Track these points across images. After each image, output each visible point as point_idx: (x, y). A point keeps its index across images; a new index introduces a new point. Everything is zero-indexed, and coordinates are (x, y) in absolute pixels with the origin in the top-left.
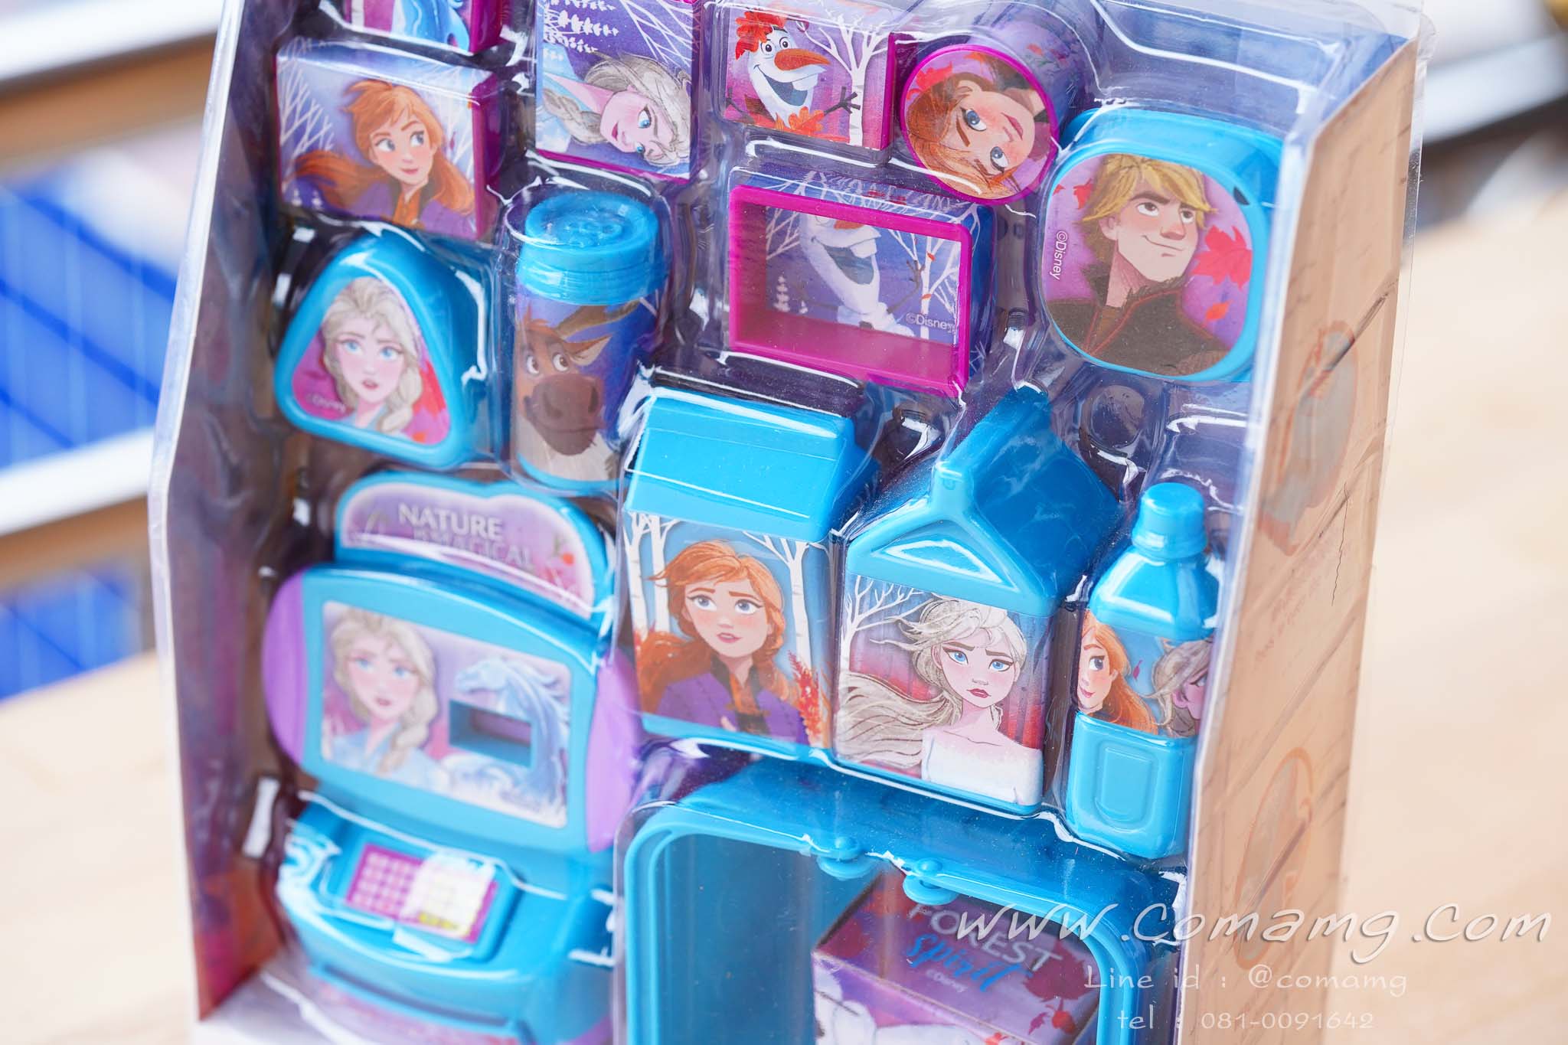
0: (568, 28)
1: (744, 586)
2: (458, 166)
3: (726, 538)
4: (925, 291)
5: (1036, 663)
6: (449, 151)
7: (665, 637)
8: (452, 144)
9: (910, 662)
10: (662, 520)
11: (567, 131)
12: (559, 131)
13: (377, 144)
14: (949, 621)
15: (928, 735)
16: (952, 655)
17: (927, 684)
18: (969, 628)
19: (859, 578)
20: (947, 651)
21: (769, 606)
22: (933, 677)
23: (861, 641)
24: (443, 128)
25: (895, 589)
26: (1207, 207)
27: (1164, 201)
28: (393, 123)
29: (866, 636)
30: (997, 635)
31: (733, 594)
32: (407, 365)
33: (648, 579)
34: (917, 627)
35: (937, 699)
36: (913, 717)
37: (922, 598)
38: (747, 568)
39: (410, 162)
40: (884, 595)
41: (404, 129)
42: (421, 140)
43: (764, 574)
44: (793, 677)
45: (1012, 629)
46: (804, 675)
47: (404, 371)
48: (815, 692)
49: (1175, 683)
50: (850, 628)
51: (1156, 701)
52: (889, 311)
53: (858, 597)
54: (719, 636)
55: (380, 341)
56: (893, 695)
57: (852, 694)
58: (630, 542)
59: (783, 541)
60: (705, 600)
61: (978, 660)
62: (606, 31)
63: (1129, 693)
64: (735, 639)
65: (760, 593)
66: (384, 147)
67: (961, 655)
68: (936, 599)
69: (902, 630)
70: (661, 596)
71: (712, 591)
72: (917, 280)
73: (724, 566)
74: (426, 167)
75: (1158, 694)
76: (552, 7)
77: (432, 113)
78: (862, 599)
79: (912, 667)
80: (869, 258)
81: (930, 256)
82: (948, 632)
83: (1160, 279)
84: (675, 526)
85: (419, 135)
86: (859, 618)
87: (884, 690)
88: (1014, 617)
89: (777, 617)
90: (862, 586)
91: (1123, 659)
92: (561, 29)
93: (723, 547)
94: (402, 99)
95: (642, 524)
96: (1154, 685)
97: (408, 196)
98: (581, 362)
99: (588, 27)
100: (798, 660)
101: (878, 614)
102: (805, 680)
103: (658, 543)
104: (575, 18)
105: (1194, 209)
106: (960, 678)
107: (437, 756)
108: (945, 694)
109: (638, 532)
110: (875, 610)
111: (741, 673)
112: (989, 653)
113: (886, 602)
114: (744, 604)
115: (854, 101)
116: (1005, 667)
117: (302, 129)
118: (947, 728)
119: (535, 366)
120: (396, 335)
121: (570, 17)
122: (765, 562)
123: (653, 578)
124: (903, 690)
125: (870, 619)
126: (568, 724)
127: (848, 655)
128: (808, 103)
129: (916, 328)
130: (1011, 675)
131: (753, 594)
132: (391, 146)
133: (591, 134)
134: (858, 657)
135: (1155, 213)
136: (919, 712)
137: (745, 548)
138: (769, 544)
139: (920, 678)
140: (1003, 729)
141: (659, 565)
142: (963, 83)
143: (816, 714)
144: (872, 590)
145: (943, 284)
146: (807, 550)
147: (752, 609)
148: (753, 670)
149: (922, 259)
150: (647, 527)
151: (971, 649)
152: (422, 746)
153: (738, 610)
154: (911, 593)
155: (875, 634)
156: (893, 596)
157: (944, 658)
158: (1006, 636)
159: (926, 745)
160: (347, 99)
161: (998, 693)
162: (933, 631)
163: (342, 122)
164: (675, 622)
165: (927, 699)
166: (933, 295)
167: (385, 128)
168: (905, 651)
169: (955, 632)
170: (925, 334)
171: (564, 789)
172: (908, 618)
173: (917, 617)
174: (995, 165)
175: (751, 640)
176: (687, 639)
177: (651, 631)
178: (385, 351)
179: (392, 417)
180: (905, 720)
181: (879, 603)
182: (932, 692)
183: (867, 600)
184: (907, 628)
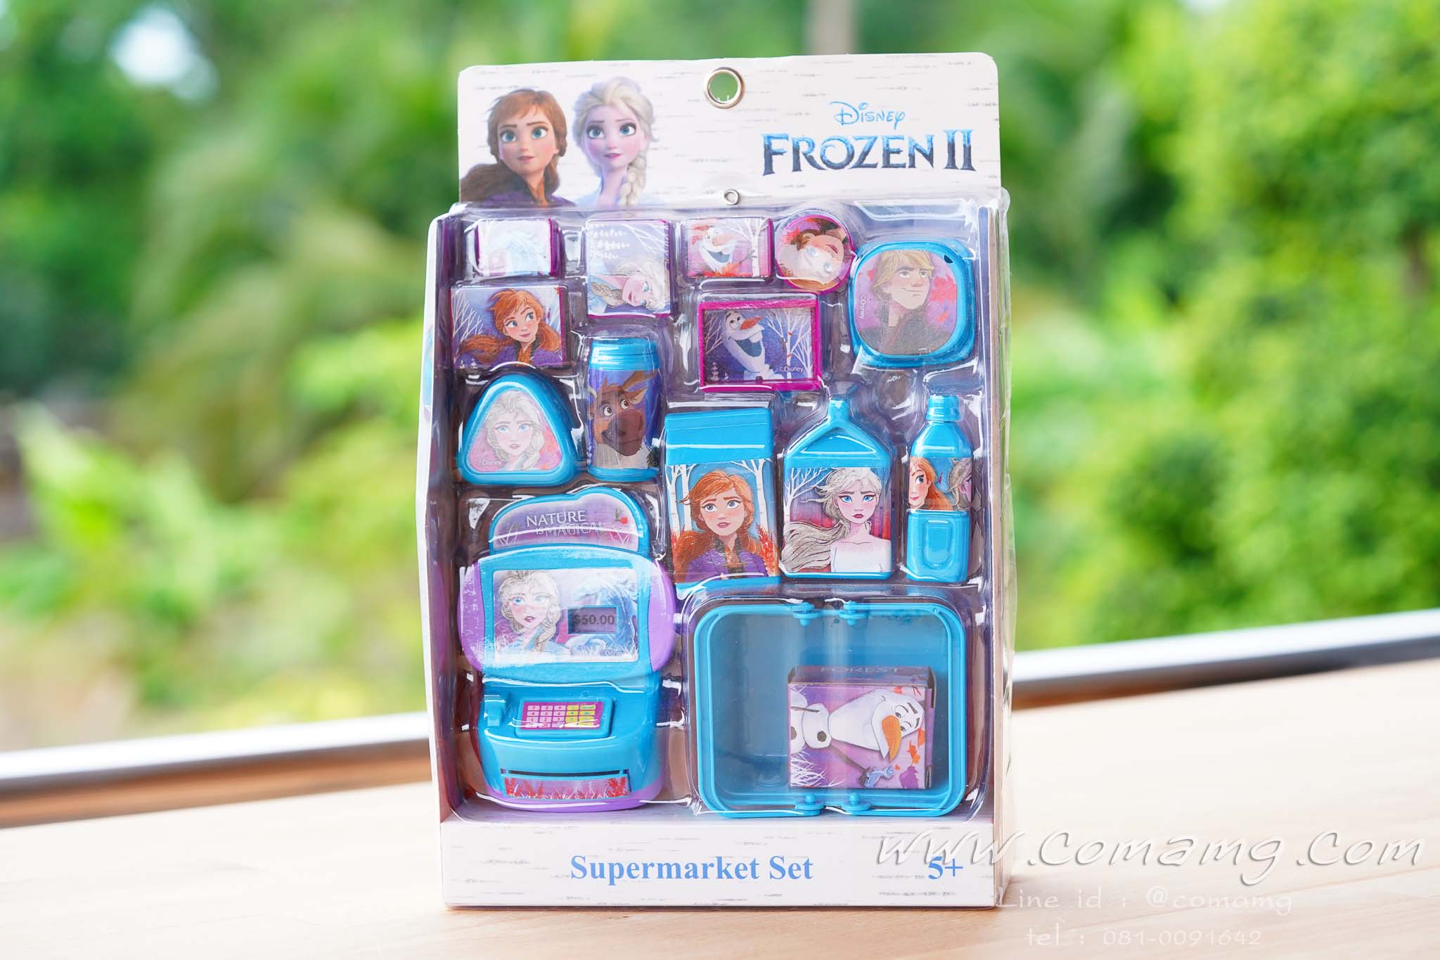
0: (603, 248)
1: (732, 493)
2: (552, 327)
4: (788, 352)
5: (887, 492)
6: (547, 321)
7: (689, 533)
8: (549, 317)
9: (822, 508)
10: (687, 466)
11: (604, 302)
12: (600, 303)
13: (507, 325)
14: (840, 481)
15: (833, 546)
16: (843, 499)
17: (830, 518)
18: (852, 482)
19: (793, 469)
20: (841, 497)
21: (745, 500)
22: (834, 514)
23: (796, 501)
24: (544, 308)
25: (812, 470)
26: (933, 268)
27: (911, 269)
28: (516, 311)
29: (799, 500)
30: (866, 483)
31: (725, 499)
32: (535, 430)
33: (680, 502)
34: (824, 488)
35: (837, 525)
36: (825, 539)
37: (826, 472)
38: (733, 482)
39: (526, 330)
40: (806, 475)
41: (521, 313)
42: (531, 317)
43: (742, 483)
45: (874, 477)
46: (765, 535)
47: (534, 434)
48: (771, 545)
49: (960, 480)
50: (789, 497)
51: (951, 493)
52: (770, 368)
53: (793, 480)
54: (718, 525)
55: (518, 423)
56: (814, 529)
57: (792, 534)
58: (671, 482)
59: (752, 461)
60: (710, 506)
61: (857, 498)
62: (623, 246)
63: (937, 492)
64: (727, 524)
65: (740, 495)
66: (511, 325)
67: (848, 498)
68: (833, 470)
69: (817, 492)
70: (687, 510)
71: (715, 500)
72: (784, 348)
73: (721, 483)
74: (534, 331)
75: (952, 488)
76: (595, 239)
77: (538, 301)
78: (795, 480)
79: (823, 511)
80: (759, 342)
81: (790, 334)
82: (841, 487)
83: (913, 308)
84: (695, 467)
85: (530, 315)
86: (794, 491)
87: (810, 528)
88: (874, 470)
89: (750, 506)
90: (795, 473)
91: (933, 474)
92: (600, 250)
93: (721, 473)
94: (521, 296)
95: (677, 471)
96: (950, 484)
97: (525, 349)
98: (635, 402)
99: (613, 246)
100: (761, 527)
101: (804, 486)
102: (764, 538)
103: (685, 480)
104: (607, 242)
105: (926, 270)
106: (847, 511)
107: (562, 642)
108: (841, 521)
109: (675, 476)
110: (802, 484)
111: (731, 544)
112: (862, 493)
113: (808, 479)
114: (731, 503)
115: (753, 255)
116: (871, 498)
118: (843, 540)
119: (610, 411)
120: (528, 416)
121: (604, 242)
122: (742, 475)
123: (682, 501)
124: (820, 525)
125: (799, 490)
126: (636, 602)
128: (730, 260)
129: (785, 374)
130: (874, 501)
131: (737, 496)
132: (515, 324)
133: (616, 301)
134: (795, 512)
135: (908, 276)
136: (827, 535)
138: (745, 465)
139: (828, 516)
140: (872, 533)
141: (686, 492)
142: (804, 236)
143: (771, 556)
144: (800, 474)
145: (797, 347)
146: (764, 463)
147: (736, 504)
148: (737, 541)
149: (786, 336)
150: (679, 472)
151: (853, 493)
152: (553, 639)
153: (729, 507)
154: (820, 471)
155: (802, 498)
156: (811, 474)
157: (840, 501)
158: (870, 482)
159: (832, 552)
160: (491, 304)
161: (868, 514)
162: (833, 488)
164: (695, 523)
165: (832, 527)
166: (793, 354)
167: (511, 315)
168: (819, 503)
169: (844, 486)
170: (789, 376)
171: (636, 640)
172: (819, 485)
173: (823, 483)
174: (826, 272)
175: (737, 522)
176: (702, 531)
177: (682, 532)
178: (522, 427)
179: (527, 462)
180: (821, 541)
181: (804, 481)
182: (834, 522)
183: (798, 480)
184: (819, 490)
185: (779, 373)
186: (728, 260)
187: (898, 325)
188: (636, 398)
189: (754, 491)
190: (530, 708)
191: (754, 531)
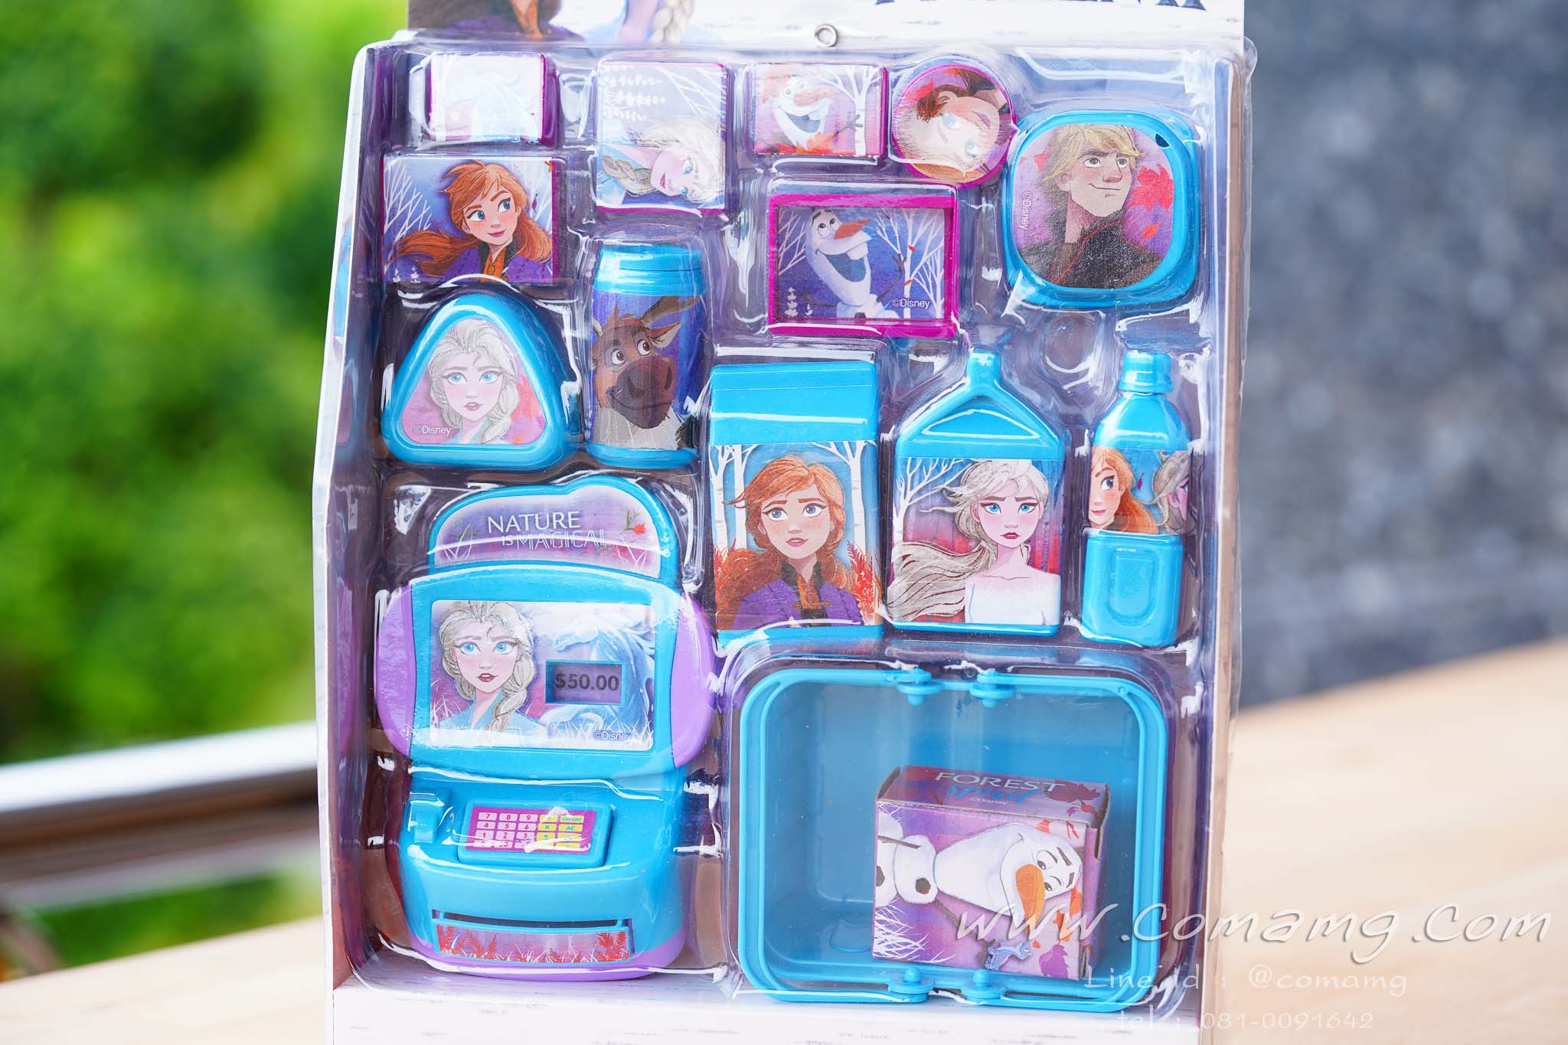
0: (624, 103)
1: (812, 492)
2: (539, 222)
3: (798, 452)
4: (907, 279)
5: (1056, 501)
6: (532, 211)
7: (743, 553)
8: (535, 204)
9: (953, 522)
10: (743, 448)
11: (623, 188)
12: (616, 188)
13: (469, 217)
14: (984, 480)
15: (969, 582)
16: (988, 508)
17: (966, 538)
18: (1002, 482)
19: (910, 459)
20: (984, 505)
21: (832, 504)
22: (972, 531)
23: (913, 510)
24: (527, 192)
25: (940, 462)
26: (1137, 154)
27: (1105, 154)
28: (484, 196)
29: (917, 510)
30: (1024, 482)
31: (801, 501)
32: (506, 383)
34: (957, 490)
35: (977, 549)
36: (957, 570)
37: (962, 465)
38: (814, 474)
39: (499, 226)
40: (931, 469)
41: (492, 200)
42: (507, 206)
43: (829, 477)
44: (850, 565)
45: (1036, 475)
46: (861, 561)
47: (503, 389)
48: (869, 576)
49: (1171, 486)
50: (902, 503)
51: (1156, 505)
52: (878, 300)
53: (910, 476)
54: (788, 542)
55: (480, 369)
56: (940, 554)
57: (905, 562)
58: (716, 473)
59: (846, 443)
60: (777, 511)
61: (1009, 509)
62: (655, 100)
63: (1135, 502)
64: (802, 541)
65: (826, 497)
66: (475, 218)
67: (995, 506)
68: (974, 463)
69: (947, 497)
70: (741, 516)
72: (901, 271)
73: (795, 476)
74: (510, 228)
75: (1157, 498)
76: (610, 89)
77: (518, 181)
78: (913, 477)
79: (955, 526)
80: (862, 260)
81: (911, 248)
82: (984, 489)
83: (1105, 215)
84: (755, 450)
85: (506, 203)
86: (910, 494)
87: (933, 552)
88: (1037, 464)
89: (839, 514)
90: (913, 466)
91: (1129, 474)
92: (618, 106)
93: (795, 460)
94: (492, 173)
95: (726, 455)
96: (1155, 491)
97: (494, 257)
98: (661, 345)
99: (641, 100)
100: (856, 548)
101: (926, 486)
102: (860, 565)
103: (739, 469)
104: (630, 94)
105: (1127, 156)
106: (994, 527)
107: (535, 716)
108: (983, 543)
109: (723, 462)
110: (924, 483)
111: (807, 572)
112: (1018, 500)
113: (933, 475)
114: (811, 508)
115: (857, 122)
116: (1031, 508)
117: (404, 214)
118: (985, 573)
119: (621, 357)
120: (495, 359)
121: (625, 94)
122: (828, 465)
123: (733, 502)
124: (949, 549)
125: (919, 492)
126: (652, 656)
127: (902, 529)
128: (821, 129)
129: (900, 311)
130: (1036, 513)
131: (819, 497)
132: (482, 216)
133: (643, 187)
134: (910, 528)
135: (1098, 165)
136: (961, 564)
137: (811, 456)
138: (833, 449)
139: (962, 534)
140: (1032, 562)
141: (739, 488)
142: (942, 94)
143: (870, 594)
144: (921, 468)
145: (921, 270)
146: (865, 447)
147: (818, 510)
148: (817, 567)
149: (904, 252)
150: (730, 456)
151: (1003, 499)
152: (522, 710)
153: (806, 514)
154: (953, 463)
155: (923, 505)
156: (938, 469)
157: (982, 512)
158: (1031, 482)
159: (968, 592)
160: (445, 183)
161: (1026, 533)
162: (971, 491)
163: (439, 203)
164: (752, 537)
165: (968, 551)
166: (914, 281)
167: (476, 202)
168: (949, 514)
169: (990, 488)
170: (907, 314)
171: (651, 715)
172: (950, 485)
173: (958, 482)
174: (969, 155)
175: (817, 539)
176: (761, 551)
177: (731, 550)
178: (486, 376)
179: (492, 430)
180: (951, 574)
181: (927, 477)
182: (972, 544)
183: (917, 477)
184: (950, 493)
185: (891, 307)
186: (817, 128)
187: (1081, 241)
188: (662, 338)
189: (846, 490)
190: (482, 816)
191: (844, 554)
